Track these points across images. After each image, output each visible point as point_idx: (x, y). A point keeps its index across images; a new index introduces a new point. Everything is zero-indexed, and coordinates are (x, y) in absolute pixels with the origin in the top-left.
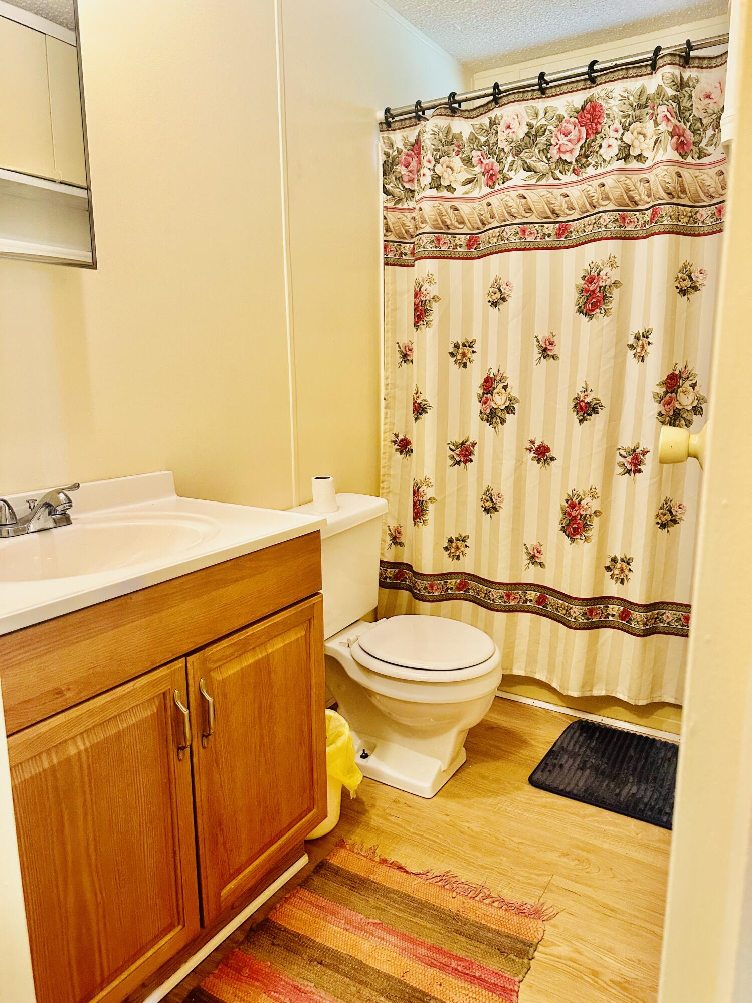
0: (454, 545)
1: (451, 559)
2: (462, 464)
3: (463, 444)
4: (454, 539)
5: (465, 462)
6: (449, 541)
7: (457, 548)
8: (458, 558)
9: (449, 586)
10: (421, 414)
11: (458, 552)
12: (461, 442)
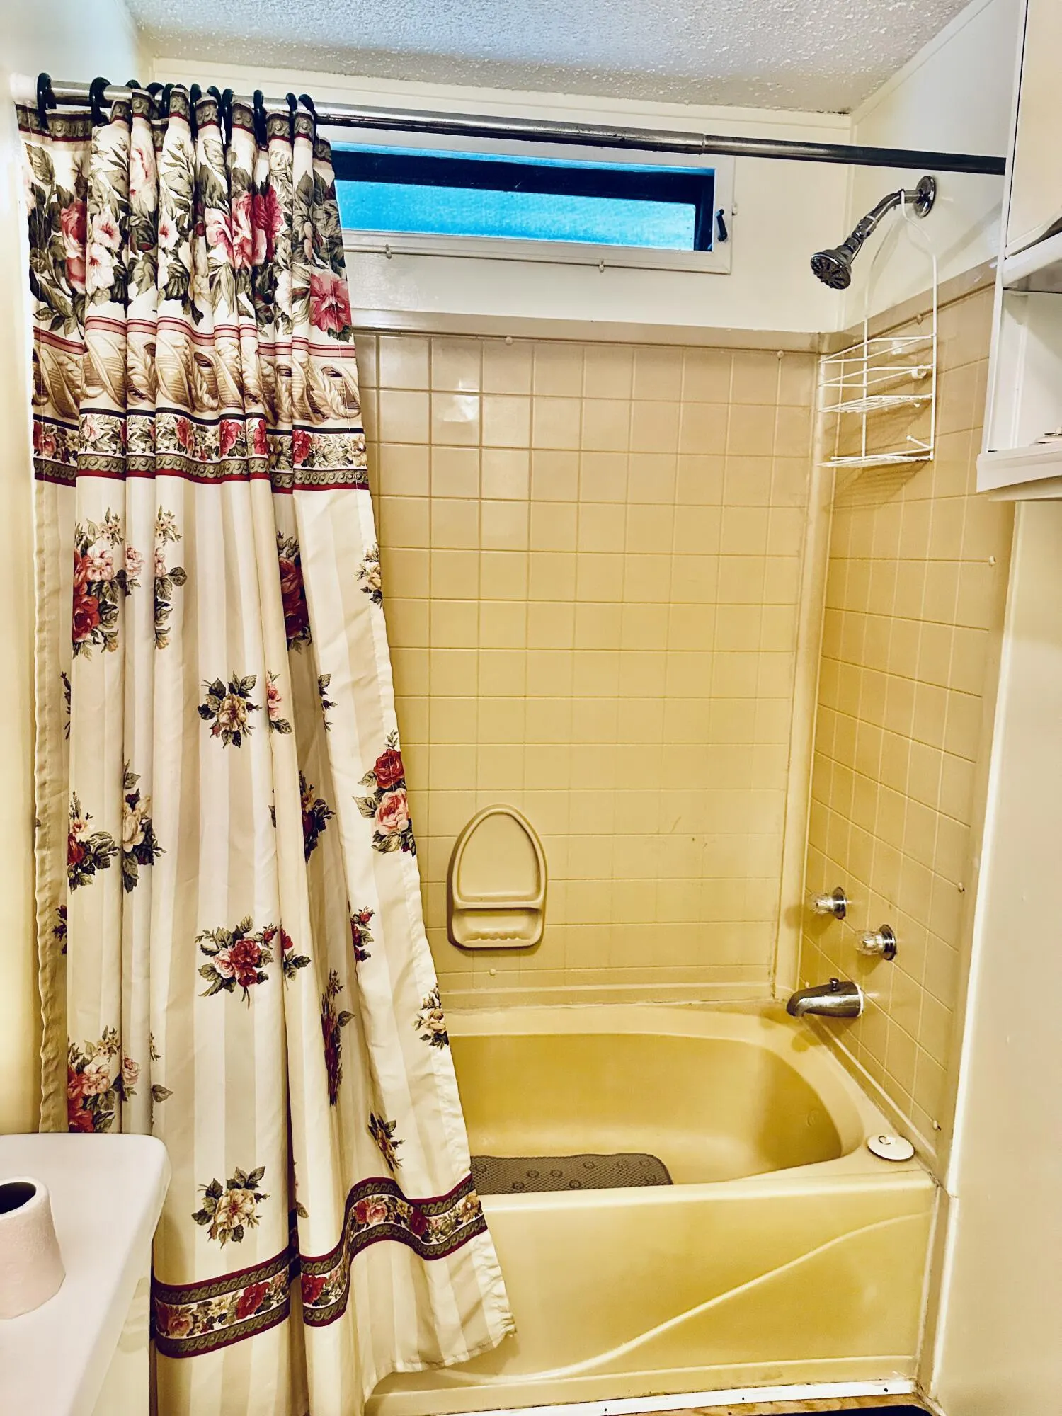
0: (224, 1201)
1: (218, 1242)
2: (238, 988)
3: (238, 935)
4: (224, 1184)
5: (245, 982)
6: (208, 1194)
7: (234, 1208)
8: (238, 1234)
9: (215, 1312)
10: (90, 871)
11: (236, 1219)
12: (232, 930)
